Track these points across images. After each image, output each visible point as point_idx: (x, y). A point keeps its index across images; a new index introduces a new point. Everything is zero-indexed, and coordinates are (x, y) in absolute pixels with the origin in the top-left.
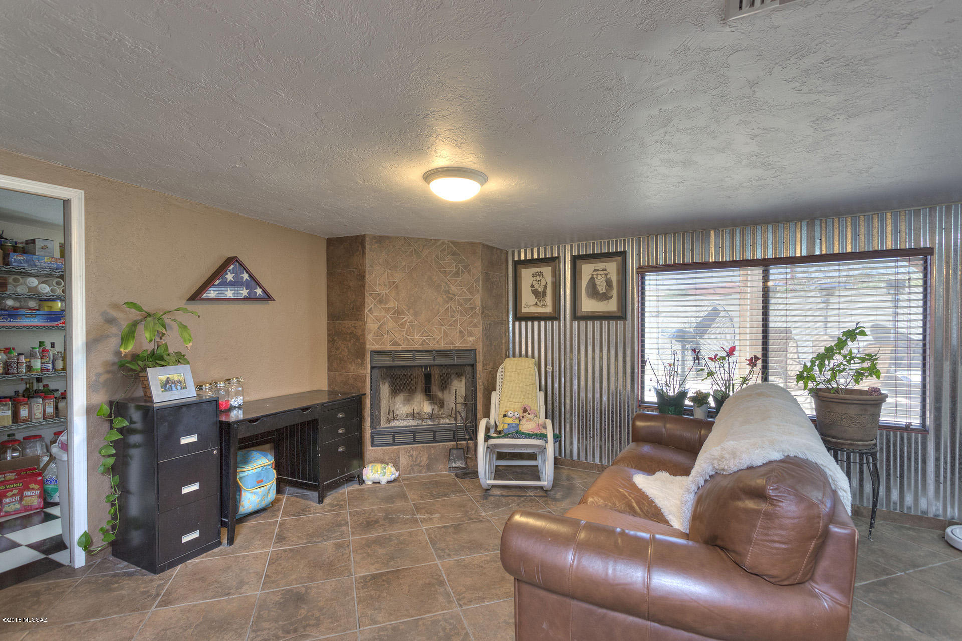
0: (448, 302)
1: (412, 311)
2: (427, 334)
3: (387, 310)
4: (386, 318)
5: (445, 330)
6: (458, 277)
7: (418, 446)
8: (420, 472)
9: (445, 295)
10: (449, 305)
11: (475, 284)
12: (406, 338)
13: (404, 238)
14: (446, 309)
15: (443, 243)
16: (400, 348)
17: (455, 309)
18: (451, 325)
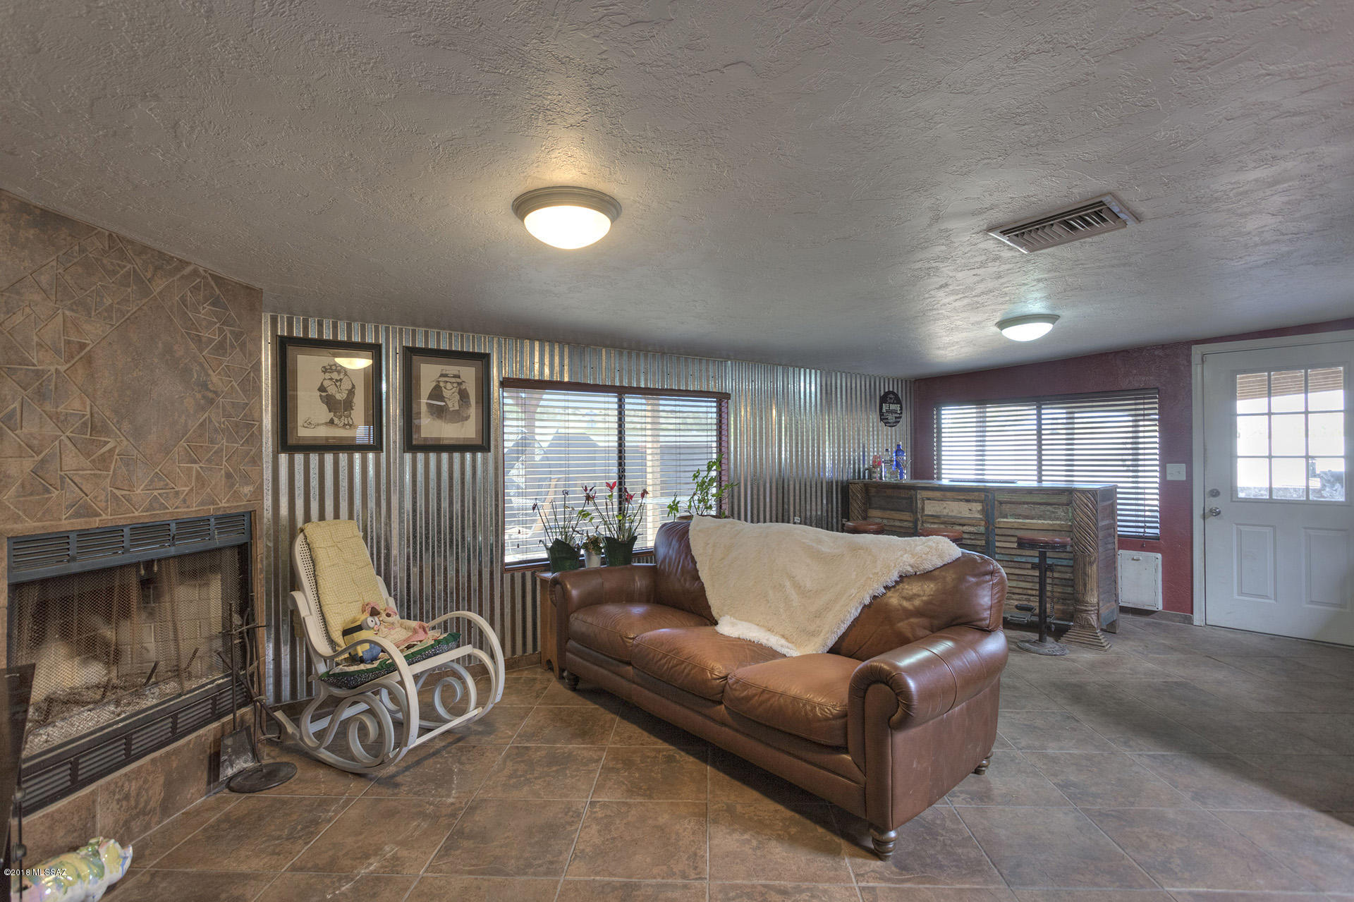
0: (203, 409)
1: (126, 426)
2: (162, 483)
3: (60, 421)
4: (57, 443)
5: (197, 471)
6: (223, 356)
7: (141, 766)
8: (147, 827)
9: (200, 392)
10: (206, 415)
11: (252, 374)
12: (113, 494)
13: (110, 235)
14: (201, 424)
15: (195, 273)
16: (95, 523)
17: (217, 425)
18: (209, 461)
